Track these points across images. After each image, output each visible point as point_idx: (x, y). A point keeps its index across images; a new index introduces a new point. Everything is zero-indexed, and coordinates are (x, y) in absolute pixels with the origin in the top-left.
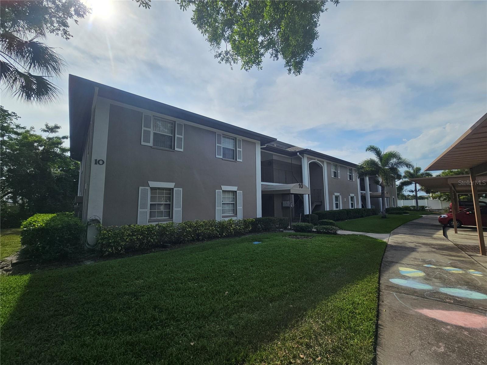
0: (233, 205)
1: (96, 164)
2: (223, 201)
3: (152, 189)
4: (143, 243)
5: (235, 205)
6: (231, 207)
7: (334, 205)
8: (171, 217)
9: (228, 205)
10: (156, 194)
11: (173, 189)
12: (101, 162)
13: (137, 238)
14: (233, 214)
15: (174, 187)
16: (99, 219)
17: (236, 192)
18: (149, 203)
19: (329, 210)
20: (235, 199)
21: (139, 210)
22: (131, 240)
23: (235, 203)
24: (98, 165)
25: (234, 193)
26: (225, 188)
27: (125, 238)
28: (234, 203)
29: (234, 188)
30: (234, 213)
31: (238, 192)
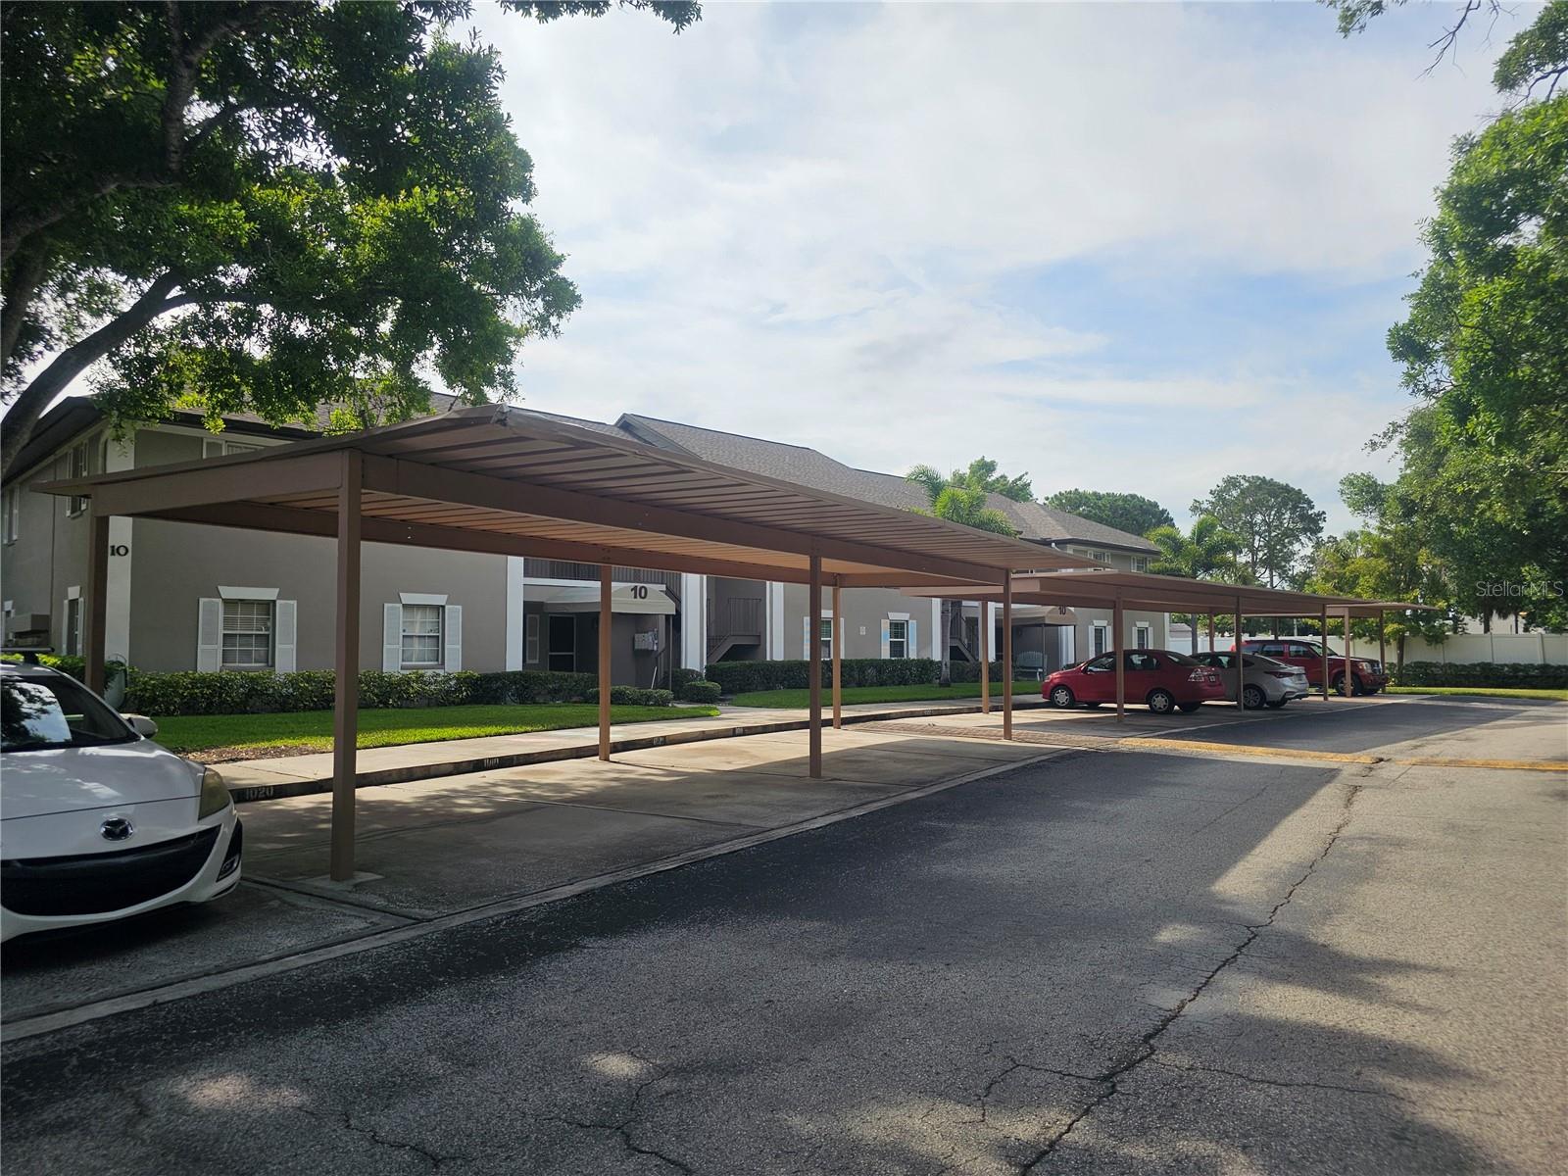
0: (435, 640)
1: (113, 554)
2: (404, 631)
3: (226, 602)
4: (212, 703)
5: (439, 640)
6: (429, 647)
7: (805, 647)
8: (270, 663)
9: (422, 640)
10: (253, 614)
11: (274, 602)
12: (122, 551)
13: (201, 692)
14: (436, 663)
15: (278, 598)
16: (123, 661)
17: (443, 607)
18: (221, 632)
19: (782, 659)
20: (441, 625)
21: (200, 646)
22: (191, 695)
23: (440, 634)
24: (117, 556)
25: (439, 609)
26: (408, 598)
27: (181, 691)
28: (438, 637)
29: (439, 599)
30: (437, 660)
31: (447, 607)
